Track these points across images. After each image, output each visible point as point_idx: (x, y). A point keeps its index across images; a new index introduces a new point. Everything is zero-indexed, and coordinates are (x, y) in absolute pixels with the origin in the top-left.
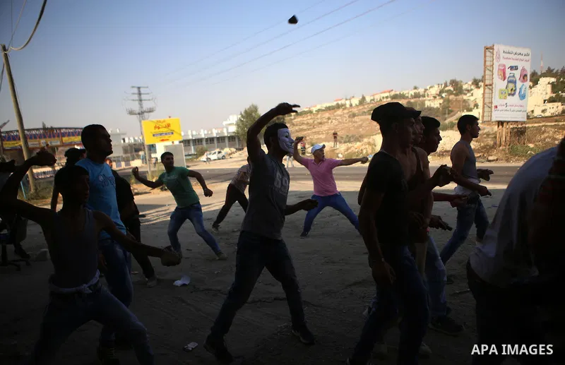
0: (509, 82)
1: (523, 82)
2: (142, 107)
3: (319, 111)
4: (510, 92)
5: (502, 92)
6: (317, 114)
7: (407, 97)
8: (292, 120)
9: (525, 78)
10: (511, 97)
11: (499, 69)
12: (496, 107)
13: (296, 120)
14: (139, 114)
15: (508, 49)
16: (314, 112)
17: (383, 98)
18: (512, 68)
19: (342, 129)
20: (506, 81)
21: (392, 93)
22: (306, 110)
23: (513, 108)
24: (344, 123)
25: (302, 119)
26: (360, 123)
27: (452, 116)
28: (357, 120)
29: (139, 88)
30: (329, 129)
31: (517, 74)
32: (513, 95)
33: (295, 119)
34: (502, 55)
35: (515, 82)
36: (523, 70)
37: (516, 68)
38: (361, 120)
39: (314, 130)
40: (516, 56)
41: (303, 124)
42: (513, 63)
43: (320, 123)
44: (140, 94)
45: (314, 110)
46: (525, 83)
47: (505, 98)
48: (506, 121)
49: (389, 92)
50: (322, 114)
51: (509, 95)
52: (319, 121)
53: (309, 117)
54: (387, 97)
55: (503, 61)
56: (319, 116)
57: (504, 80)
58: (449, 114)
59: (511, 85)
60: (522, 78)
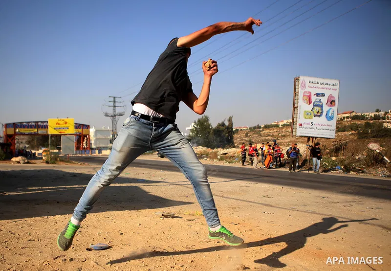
0: (314, 106)
1: (331, 106)
2: (115, 112)
3: (284, 125)
4: (316, 114)
5: (307, 113)
6: (283, 128)
7: (367, 118)
8: (260, 131)
9: (333, 103)
10: (317, 118)
11: (304, 95)
12: (301, 125)
13: (264, 132)
14: (112, 116)
15: (313, 79)
16: (280, 126)
17: (344, 118)
18: (318, 95)
20: (312, 104)
21: (354, 114)
22: (273, 124)
23: (318, 127)
25: (268, 131)
29: (115, 97)
31: (324, 100)
32: (319, 116)
33: (263, 130)
34: (307, 84)
35: (321, 106)
36: (331, 96)
37: (323, 95)
40: (323, 86)
41: (269, 135)
42: (320, 91)
43: (284, 136)
44: (115, 102)
45: (281, 124)
46: (332, 108)
47: (311, 118)
48: (312, 137)
49: (350, 113)
50: (287, 128)
51: (315, 116)
52: (284, 134)
53: (275, 130)
54: (347, 118)
55: (308, 89)
56: (284, 130)
57: (310, 103)
59: (317, 109)
60: (329, 103)
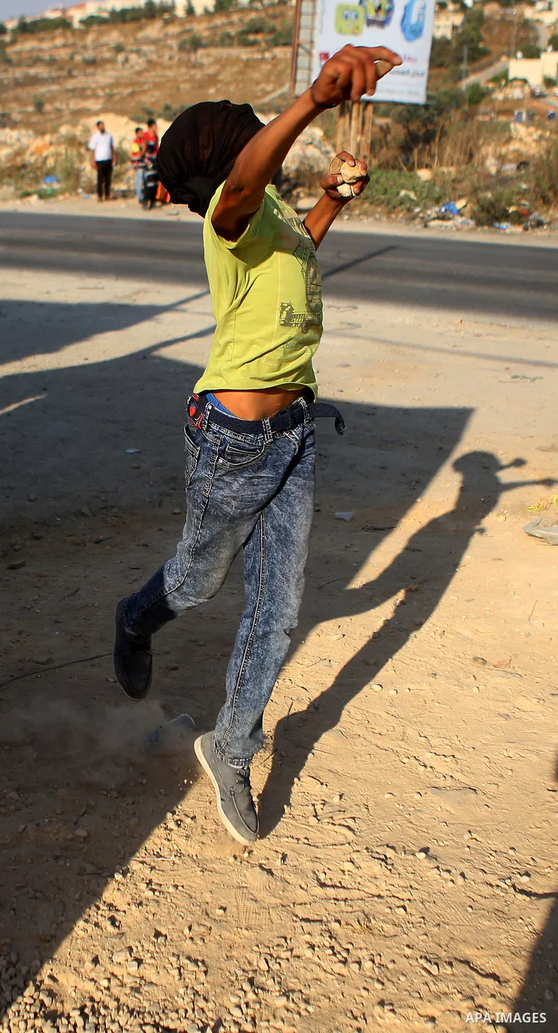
5: (344, 14)
10: (374, 29)
19: (157, 86)
24: (163, 67)
26: (211, 71)
27: (481, 69)
28: (205, 61)
30: (117, 84)
38: (217, 61)
39: (70, 84)
47: (357, 31)
51: (369, 23)
58: (472, 59)
